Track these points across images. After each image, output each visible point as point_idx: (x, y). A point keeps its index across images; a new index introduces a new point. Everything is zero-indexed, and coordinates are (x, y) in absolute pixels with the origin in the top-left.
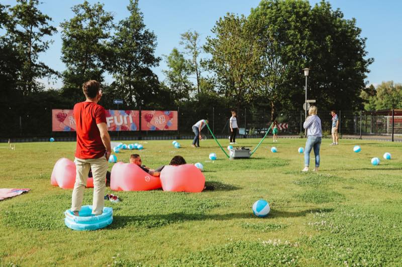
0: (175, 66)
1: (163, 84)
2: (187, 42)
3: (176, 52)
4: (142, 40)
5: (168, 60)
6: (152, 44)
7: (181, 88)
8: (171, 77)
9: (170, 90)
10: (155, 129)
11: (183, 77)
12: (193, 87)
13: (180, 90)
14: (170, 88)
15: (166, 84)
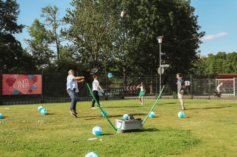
0: (37, 36)
1: (25, 51)
2: (48, 15)
3: (37, 22)
4: (4, 7)
5: (30, 30)
6: (14, 13)
7: (43, 56)
8: (33, 45)
9: (33, 56)
10: (18, 93)
11: (44, 45)
12: (53, 54)
13: (42, 57)
14: (32, 55)
15: (28, 51)
